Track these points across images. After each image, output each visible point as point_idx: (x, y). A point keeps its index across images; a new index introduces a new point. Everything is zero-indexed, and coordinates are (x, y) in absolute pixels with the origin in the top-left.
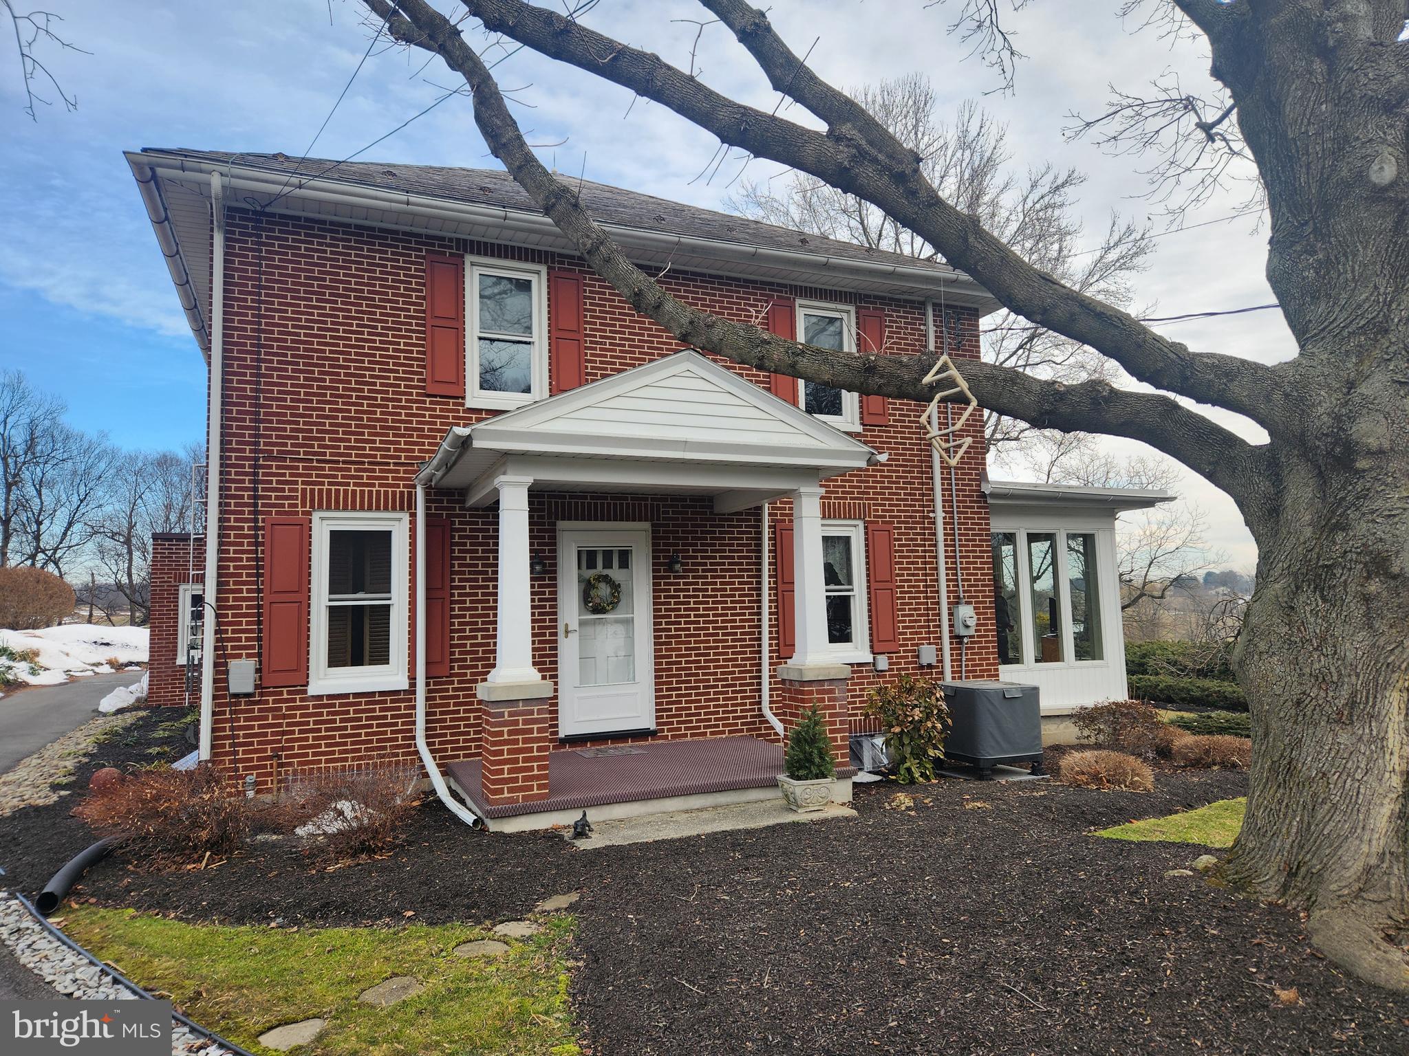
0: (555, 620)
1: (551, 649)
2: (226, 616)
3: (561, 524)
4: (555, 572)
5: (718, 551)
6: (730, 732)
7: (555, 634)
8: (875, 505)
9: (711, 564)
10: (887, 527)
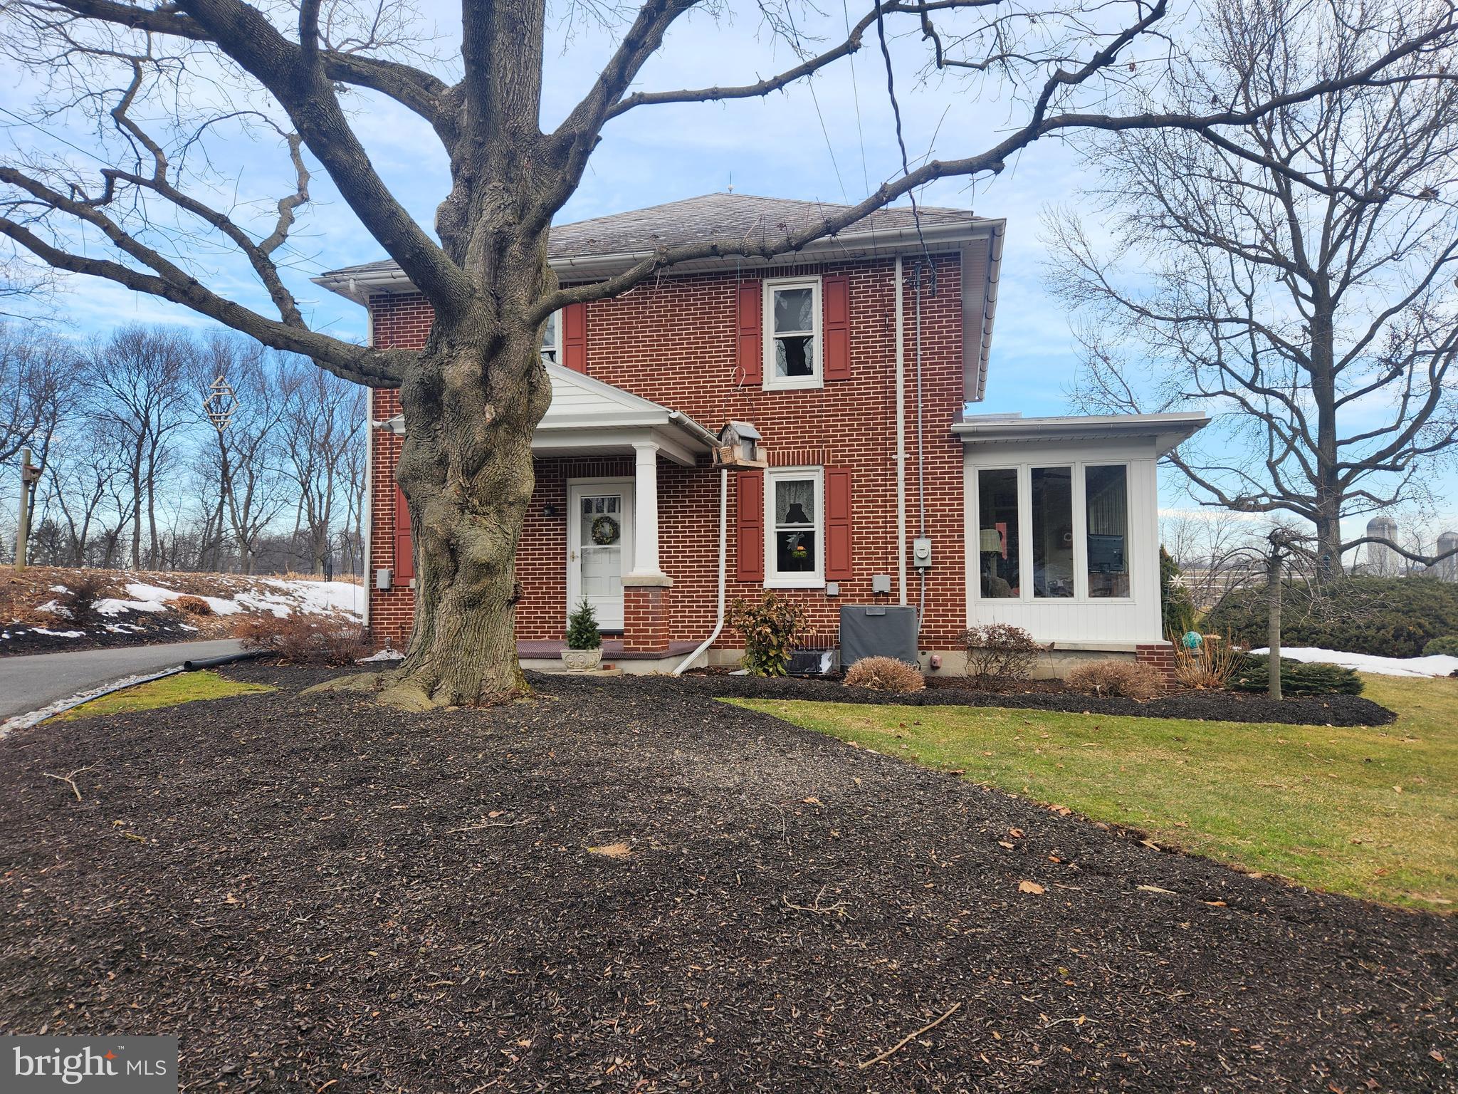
0: (565, 549)
1: (561, 569)
2: (378, 543)
3: (571, 481)
4: (566, 515)
5: (687, 497)
6: (694, 637)
7: (565, 559)
8: (833, 451)
9: (682, 507)
10: (845, 470)
